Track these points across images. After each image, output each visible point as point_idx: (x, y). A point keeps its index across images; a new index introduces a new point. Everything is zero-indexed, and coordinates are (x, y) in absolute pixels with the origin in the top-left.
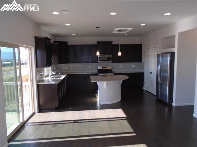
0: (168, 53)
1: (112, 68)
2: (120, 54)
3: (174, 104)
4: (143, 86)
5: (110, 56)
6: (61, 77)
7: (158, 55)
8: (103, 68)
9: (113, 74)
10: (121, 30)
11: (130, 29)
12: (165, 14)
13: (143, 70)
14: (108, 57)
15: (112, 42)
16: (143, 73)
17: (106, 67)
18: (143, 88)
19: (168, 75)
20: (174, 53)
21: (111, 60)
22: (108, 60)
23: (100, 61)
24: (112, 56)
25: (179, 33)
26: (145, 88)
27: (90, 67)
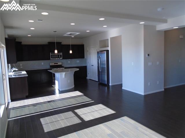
0: (105, 51)
1: (62, 64)
2: (71, 52)
3: (110, 84)
4: (86, 76)
5: (60, 54)
6: (21, 73)
7: (98, 52)
8: (55, 64)
9: (64, 68)
10: (71, 34)
11: (78, 33)
12: (104, 26)
13: (86, 64)
14: (59, 55)
15: (61, 42)
16: (86, 66)
17: (57, 63)
18: (87, 78)
19: (106, 66)
20: (108, 50)
21: (61, 57)
22: (59, 57)
23: (52, 59)
24: (61, 54)
25: (110, 38)
26: (88, 78)
27: (43, 64)
